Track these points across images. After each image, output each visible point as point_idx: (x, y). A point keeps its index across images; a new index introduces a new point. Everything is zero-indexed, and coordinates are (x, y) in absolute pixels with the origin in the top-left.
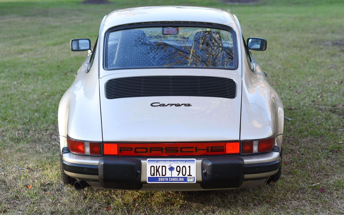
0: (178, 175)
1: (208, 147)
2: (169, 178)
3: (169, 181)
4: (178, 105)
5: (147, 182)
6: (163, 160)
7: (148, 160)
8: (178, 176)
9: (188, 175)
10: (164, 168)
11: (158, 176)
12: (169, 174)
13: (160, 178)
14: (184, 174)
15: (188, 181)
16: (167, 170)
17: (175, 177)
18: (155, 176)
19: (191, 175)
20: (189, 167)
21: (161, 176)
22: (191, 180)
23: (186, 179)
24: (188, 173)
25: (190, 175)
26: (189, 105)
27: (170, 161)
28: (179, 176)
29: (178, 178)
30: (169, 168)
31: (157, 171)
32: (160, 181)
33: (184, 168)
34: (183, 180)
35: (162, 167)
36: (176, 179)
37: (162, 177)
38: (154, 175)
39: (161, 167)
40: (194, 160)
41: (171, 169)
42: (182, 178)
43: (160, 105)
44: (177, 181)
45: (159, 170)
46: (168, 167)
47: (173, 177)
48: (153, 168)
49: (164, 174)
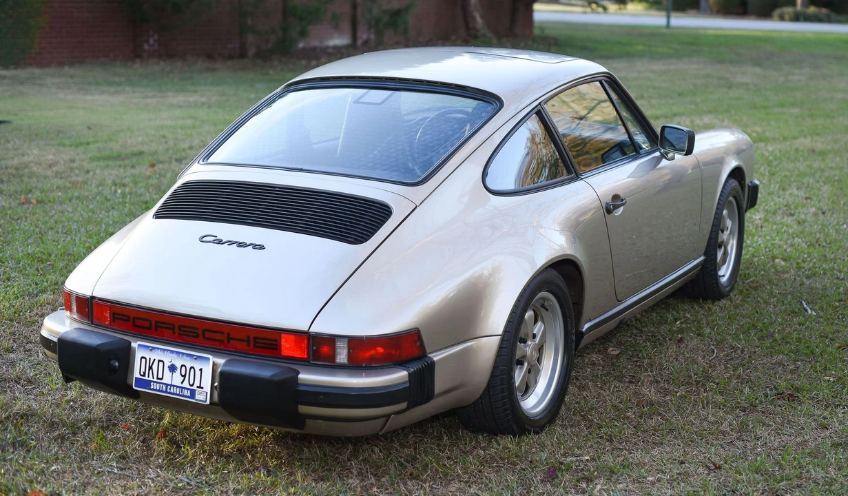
0: (182, 383)
1: (248, 337)
2: (167, 385)
3: (166, 392)
4: (242, 245)
5: (134, 387)
6: (161, 349)
7: (139, 345)
8: (181, 385)
9: (198, 387)
10: (161, 364)
11: (151, 378)
12: (167, 379)
13: (154, 382)
14: (191, 383)
15: (196, 398)
16: (166, 369)
17: (177, 387)
18: (146, 378)
19: (202, 388)
20: (201, 370)
21: (155, 380)
22: (202, 398)
23: (193, 392)
24: (197, 383)
25: (200, 387)
26: (262, 247)
27: (172, 352)
28: (183, 385)
29: (182, 388)
30: (169, 367)
31: (151, 368)
32: (153, 389)
33: (192, 370)
34: (189, 394)
35: (159, 361)
36: (178, 391)
37: (157, 383)
38: (144, 375)
39: (156, 362)
40: (209, 359)
41: (173, 368)
42: (188, 389)
43: (214, 242)
44: (179, 395)
45: (153, 366)
46: (167, 364)
47: (174, 386)
48: (143, 360)
49: (160, 376)
